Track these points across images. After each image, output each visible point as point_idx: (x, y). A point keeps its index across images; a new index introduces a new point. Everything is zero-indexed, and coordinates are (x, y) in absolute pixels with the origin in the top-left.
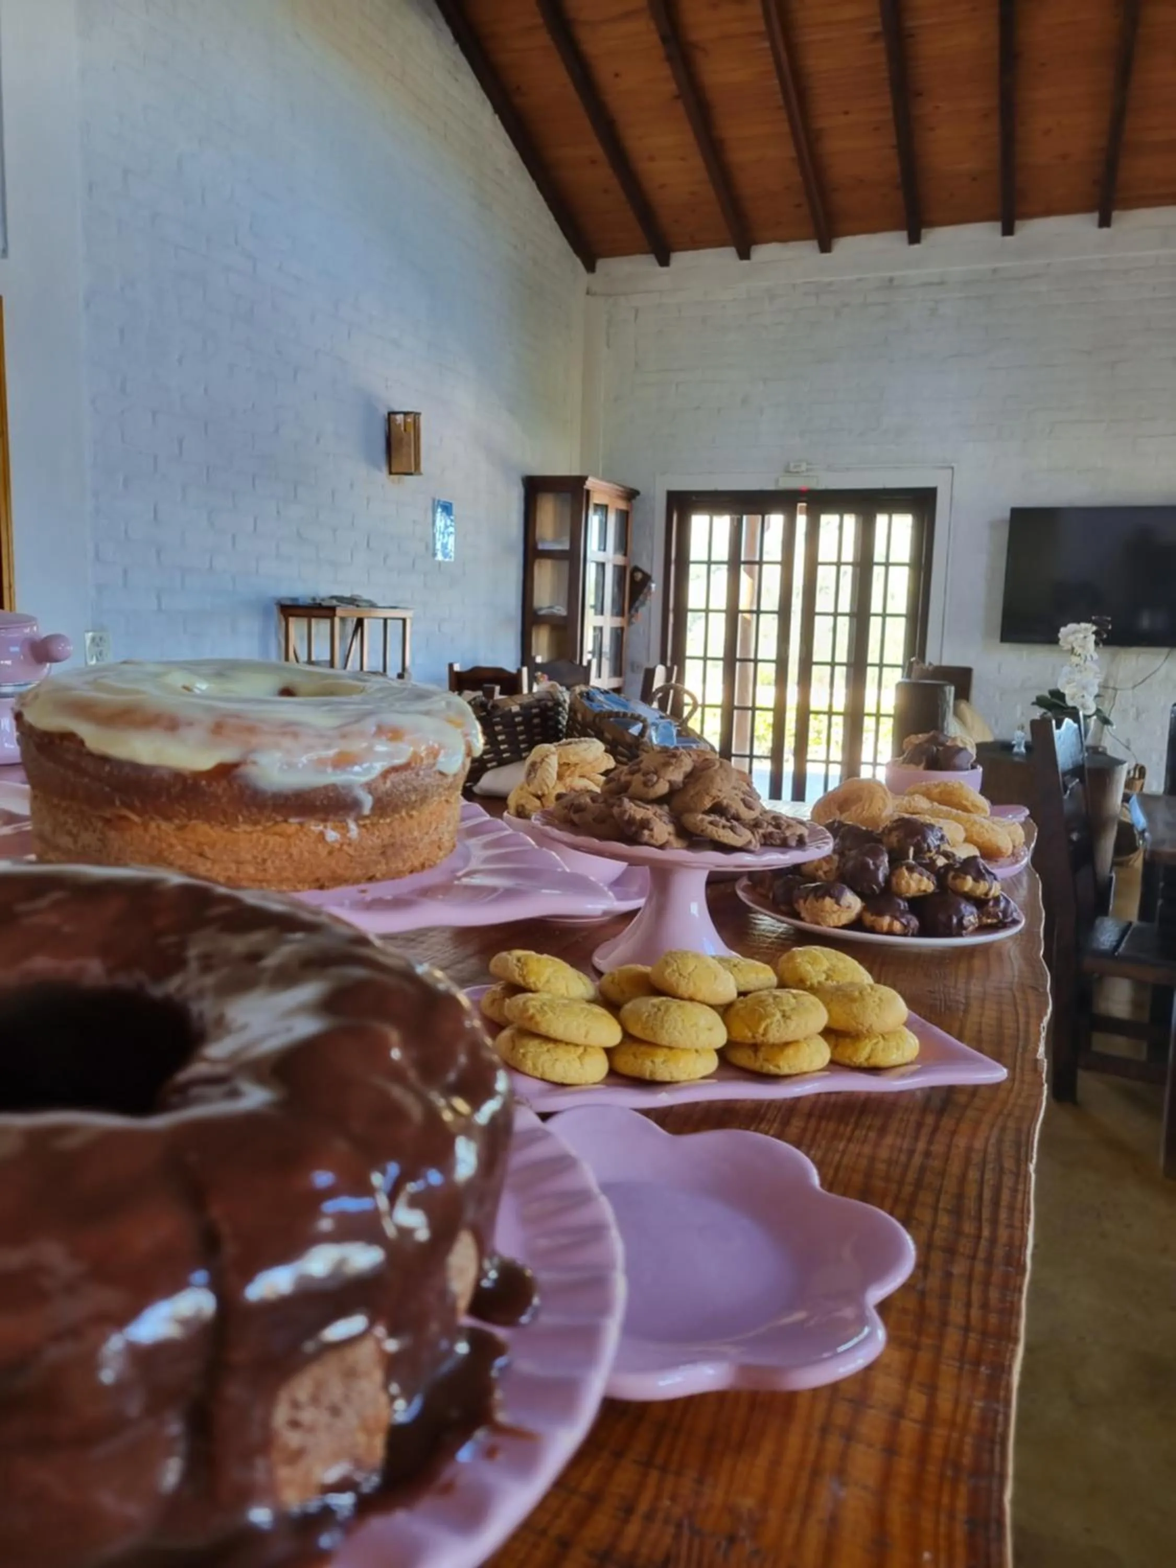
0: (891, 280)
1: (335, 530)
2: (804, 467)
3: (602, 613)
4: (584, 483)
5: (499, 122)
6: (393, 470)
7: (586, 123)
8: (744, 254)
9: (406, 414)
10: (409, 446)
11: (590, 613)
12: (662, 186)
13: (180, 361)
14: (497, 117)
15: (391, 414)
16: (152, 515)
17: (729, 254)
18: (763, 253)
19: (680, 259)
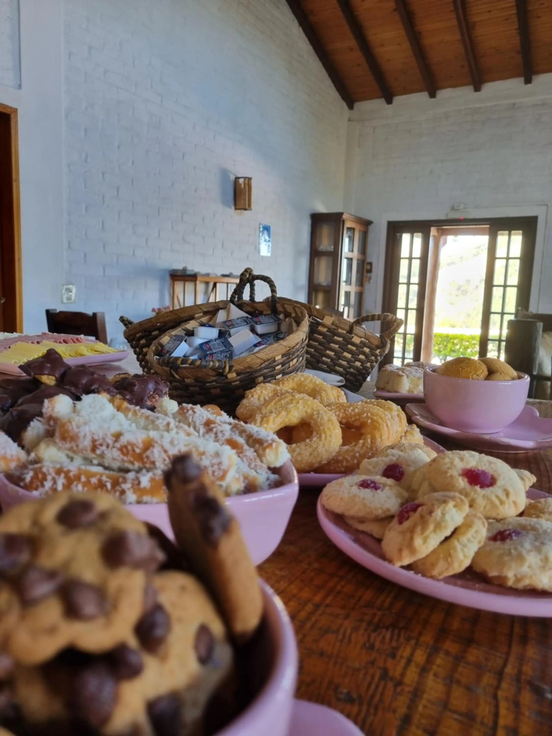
0: (514, 104)
1: (204, 238)
2: (462, 206)
3: (350, 284)
4: (342, 216)
5: (302, 31)
6: (237, 208)
7: (347, 29)
8: (433, 95)
9: (245, 178)
10: (245, 195)
11: (343, 284)
12: (388, 60)
13: (119, 147)
14: (301, 28)
15: (237, 178)
16: (101, 226)
17: (424, 96)
18: (443, 94)
19: (398, 100)
